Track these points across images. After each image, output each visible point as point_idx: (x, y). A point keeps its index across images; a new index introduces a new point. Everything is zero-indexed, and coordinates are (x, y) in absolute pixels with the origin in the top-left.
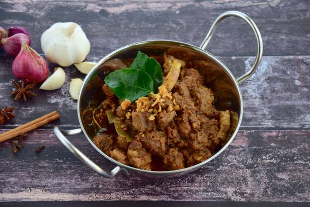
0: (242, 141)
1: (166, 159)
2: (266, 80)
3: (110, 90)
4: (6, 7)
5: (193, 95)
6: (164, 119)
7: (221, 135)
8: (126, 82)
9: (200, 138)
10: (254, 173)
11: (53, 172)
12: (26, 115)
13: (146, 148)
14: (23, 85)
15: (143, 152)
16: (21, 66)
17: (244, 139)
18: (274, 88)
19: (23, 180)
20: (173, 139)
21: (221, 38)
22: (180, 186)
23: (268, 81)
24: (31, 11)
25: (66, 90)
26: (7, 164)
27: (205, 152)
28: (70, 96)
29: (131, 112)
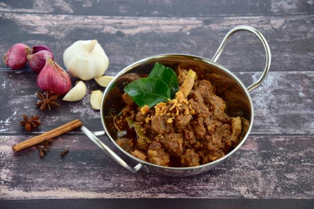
0: (251, 145)
1: (183, 159)
2: (272, 92)
3: (130, 98)
4: (29, 29)
5: (207, 102)
6: (181, 122)
7: (233, 138)
8: (144, 90)
9: (214, 140)
10: (264, 174)
11: (78, 173)
12: (51, 123)
13: (165, 149)
14: (47, 96)
15: (162, 152)
16: (46, 78)
17: (254, 144)
18: (280, 99)
19: (50, 180)
20: (190, 140)
21: (229, 56)
22: (196, 185)
23: (274, 93)
24: (52, 33)
25: (87, 102)
26: (35, 166)
27: (219, 153)
28: (91, 107)
29: (150, 117)
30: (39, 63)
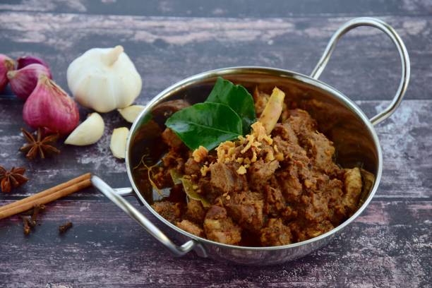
0: (378, 216)
1: (264, 234)
2: (410, 132)
3: (175, 137)
4: (15, 35)
5: (303, 142)
6: (261, 172)
7: (348, 201)
8: (199, 123)
9: (316, 203)
10: (401, 263)
11: (86, 261)
12: (44, 180)
13: (234, 217)
14: (39, 137)
15: (228, 224)
16: (37, 108)
17: (382, 214)
18: (423, 143)
19: (39, 272)
20: (275, 204)
22: (286, 281)
23: (414, 134)
24: (51, 41)
25: (105, 147)
26: (14, 249)
27: (325, 225)
28: (112, 154)
29: (208, 166)
30: (26, 83)
